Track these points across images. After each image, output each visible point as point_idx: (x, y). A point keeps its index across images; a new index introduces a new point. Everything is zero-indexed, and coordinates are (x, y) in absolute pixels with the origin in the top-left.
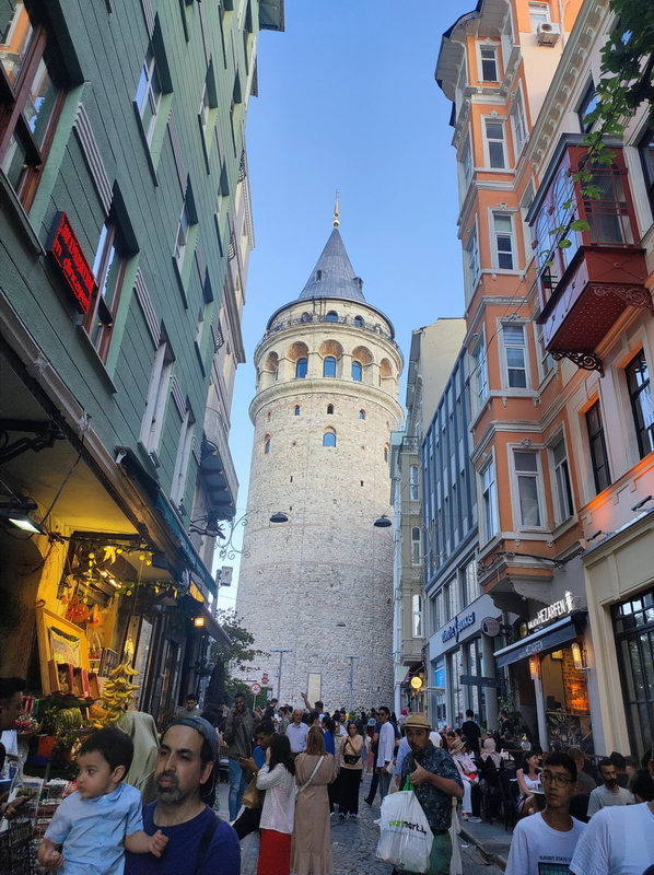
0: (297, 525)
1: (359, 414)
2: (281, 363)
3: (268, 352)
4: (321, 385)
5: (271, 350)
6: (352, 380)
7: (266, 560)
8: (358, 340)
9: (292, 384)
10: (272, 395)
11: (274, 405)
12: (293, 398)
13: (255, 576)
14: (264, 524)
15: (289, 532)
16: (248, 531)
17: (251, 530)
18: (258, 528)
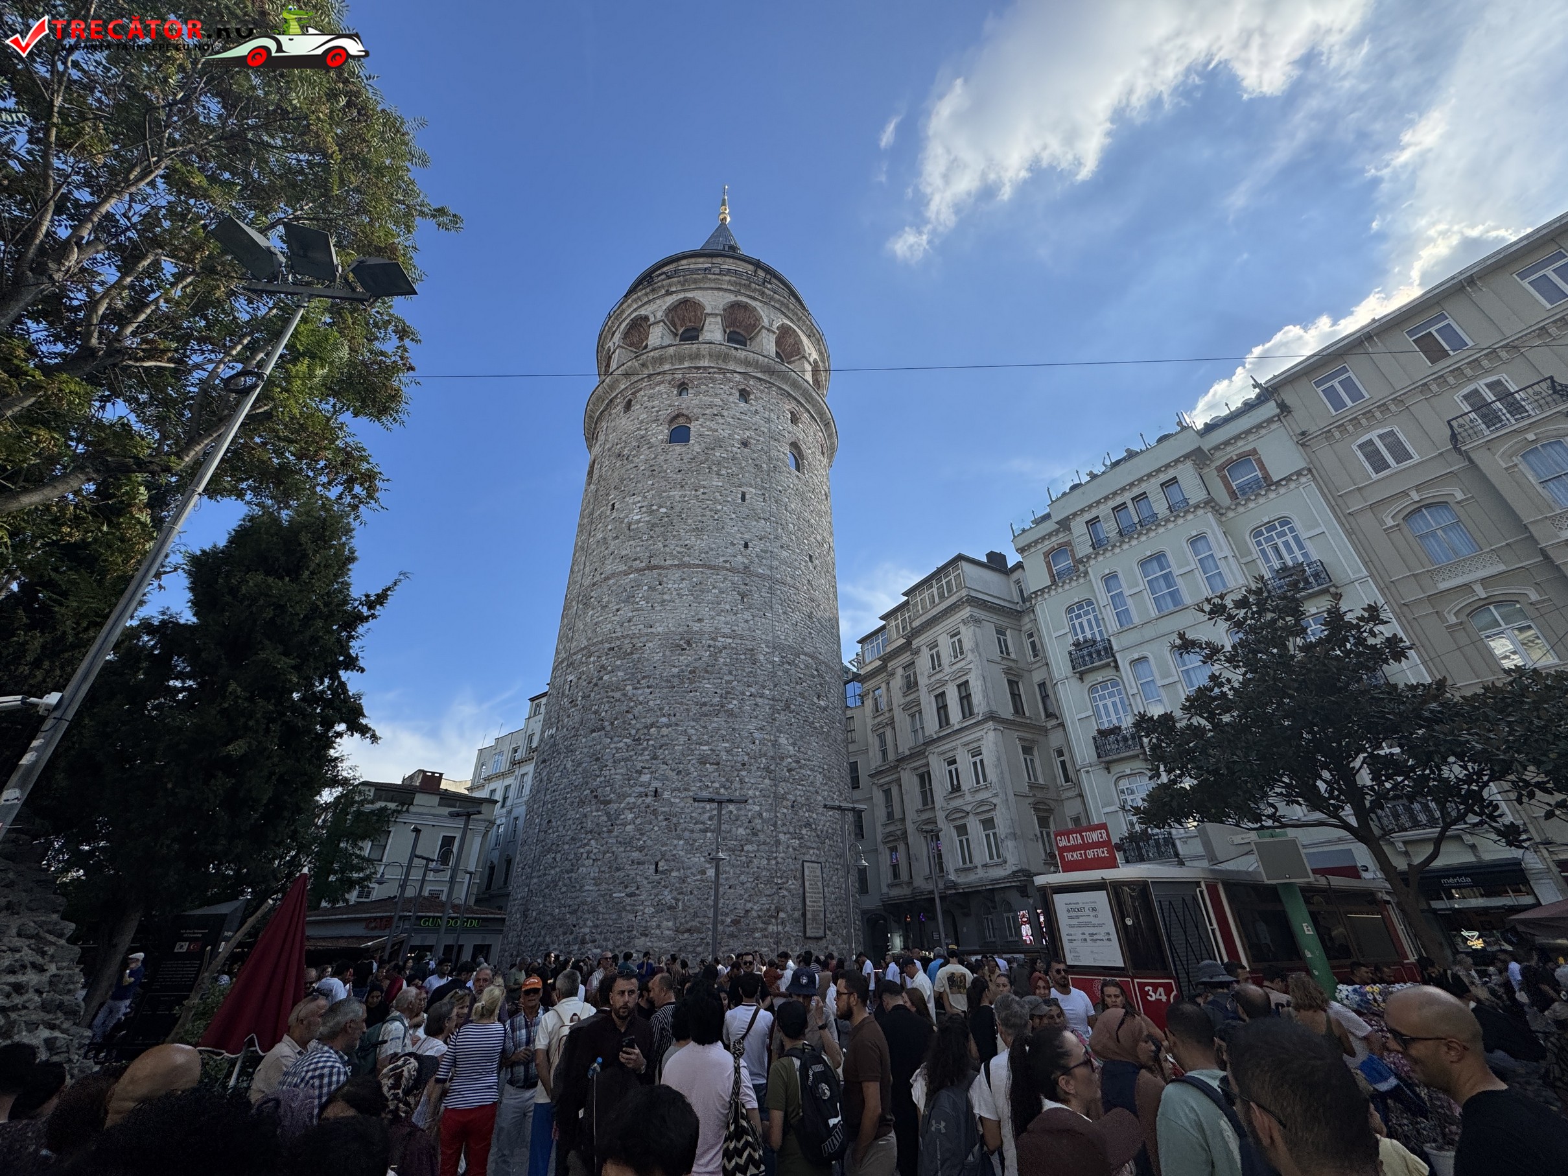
0: (760, 576)
1: (820, 448)
2: (709, 318)
3: (677, 297)
4: (787, 378)
5: (688, 295)
7: (696, 627)
8: (813, 351)
9: (743, 353)
11: (698, 374)
13: (668, 653)
14: (686, 559)
15: (746, 584)
16: (631, 567)
17: (643, 564)
18: (668, 562)
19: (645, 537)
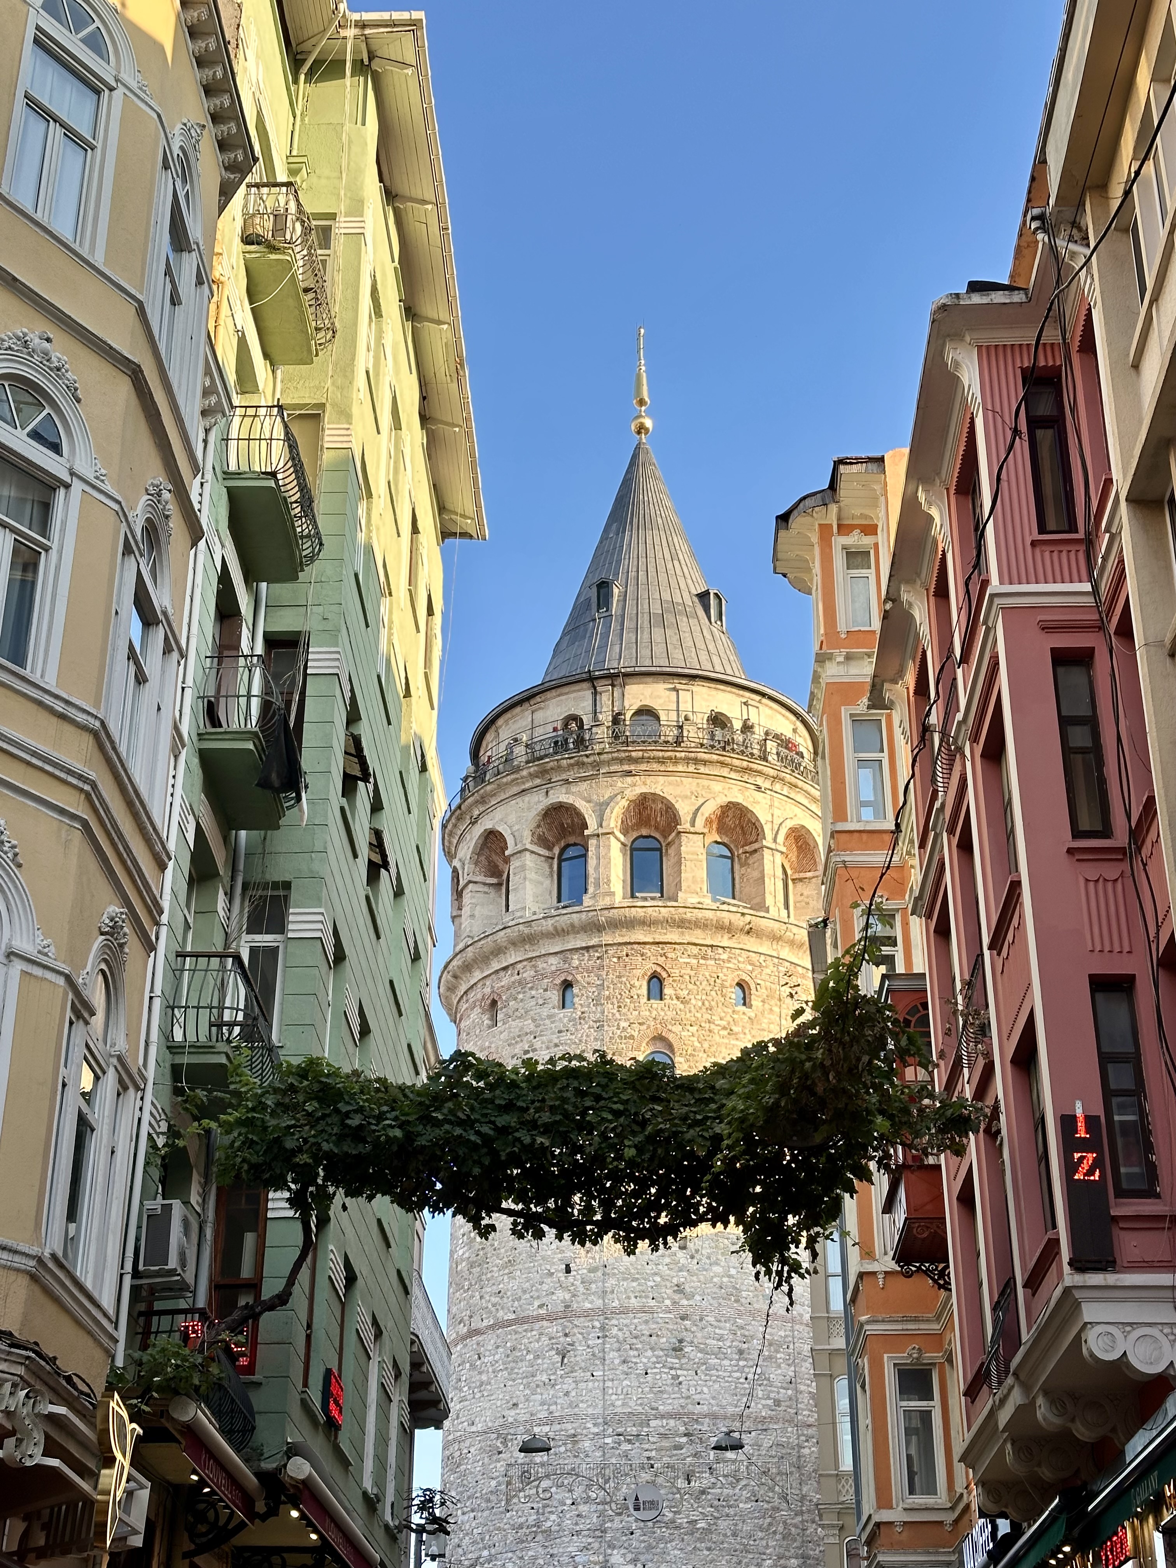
0: (587, 1314)
1: (735, 994)
2: (515, 864)
3: (478, 830)
4: (630, 924)
5: (486, 824)
6: (708, 902)
7: (511, 1415)
8: (717, 786)
9: (549, 924)
10: (498, 951)
11: (506, 979)
12: (553, 960)
13: (486, 1460)
14: (501, 1313)
15: (566, 1335)
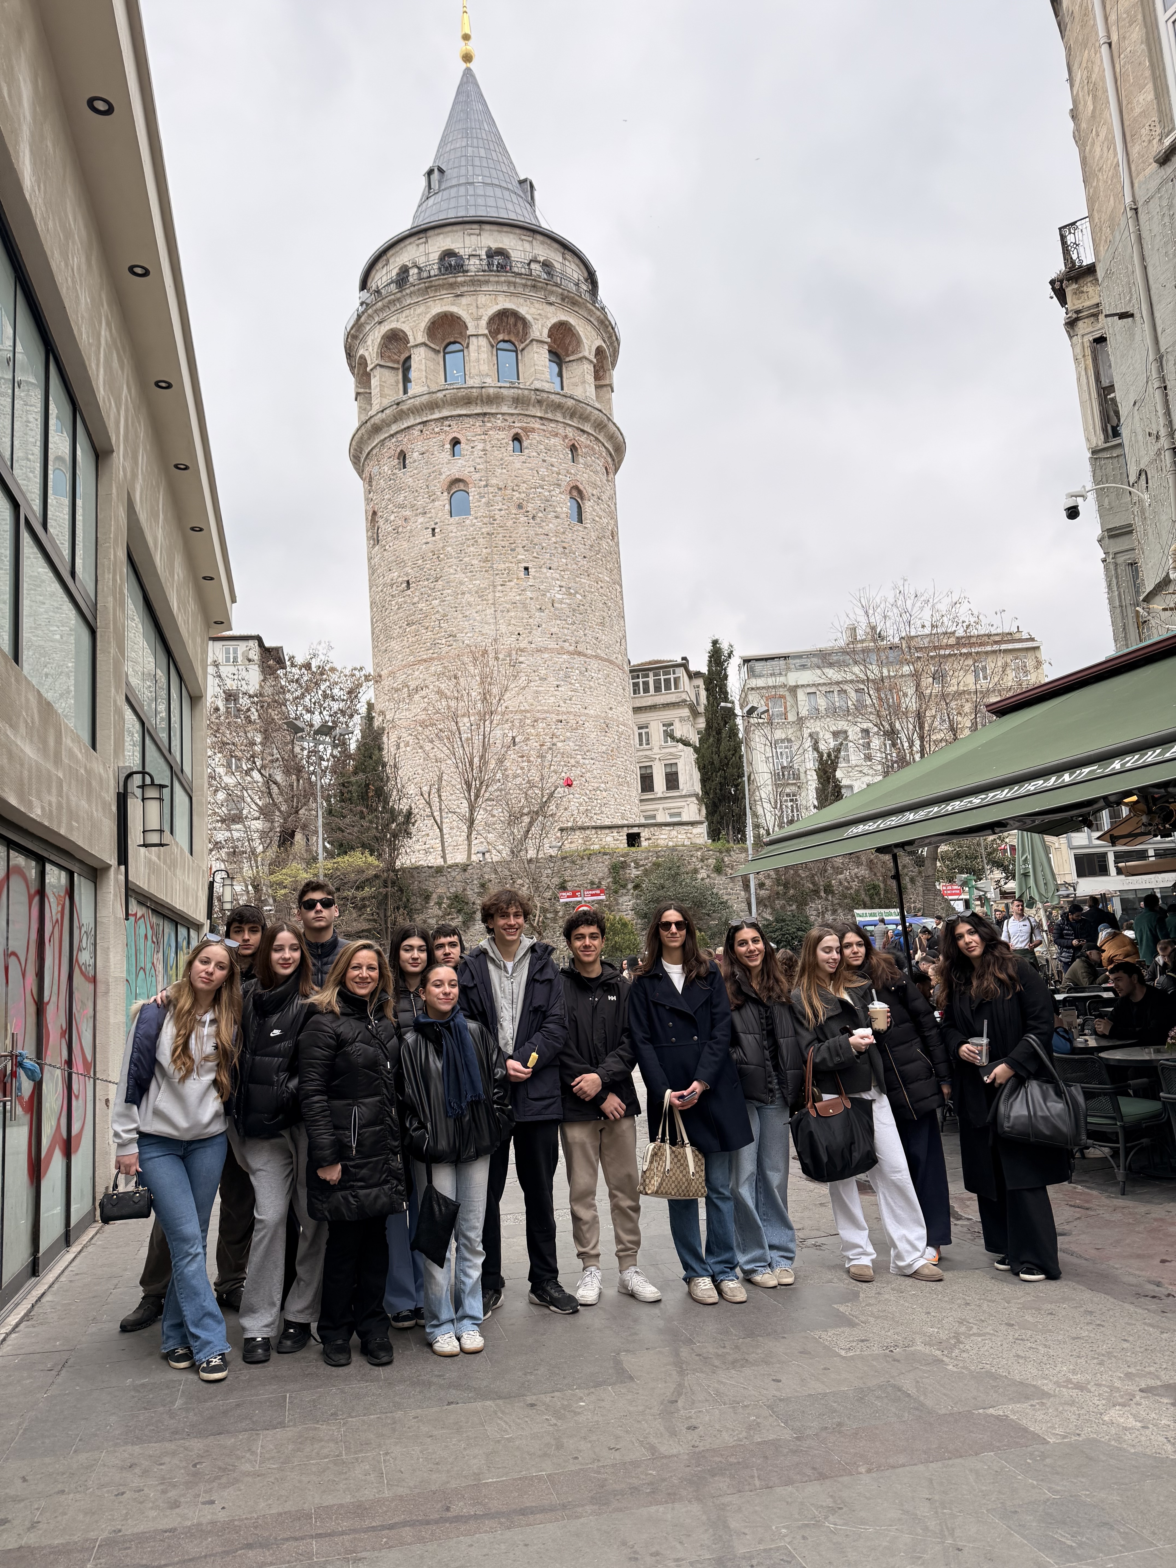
16: (562, 648)
17: (572, 648)
18: (589, 652)
19: (570, 621)
